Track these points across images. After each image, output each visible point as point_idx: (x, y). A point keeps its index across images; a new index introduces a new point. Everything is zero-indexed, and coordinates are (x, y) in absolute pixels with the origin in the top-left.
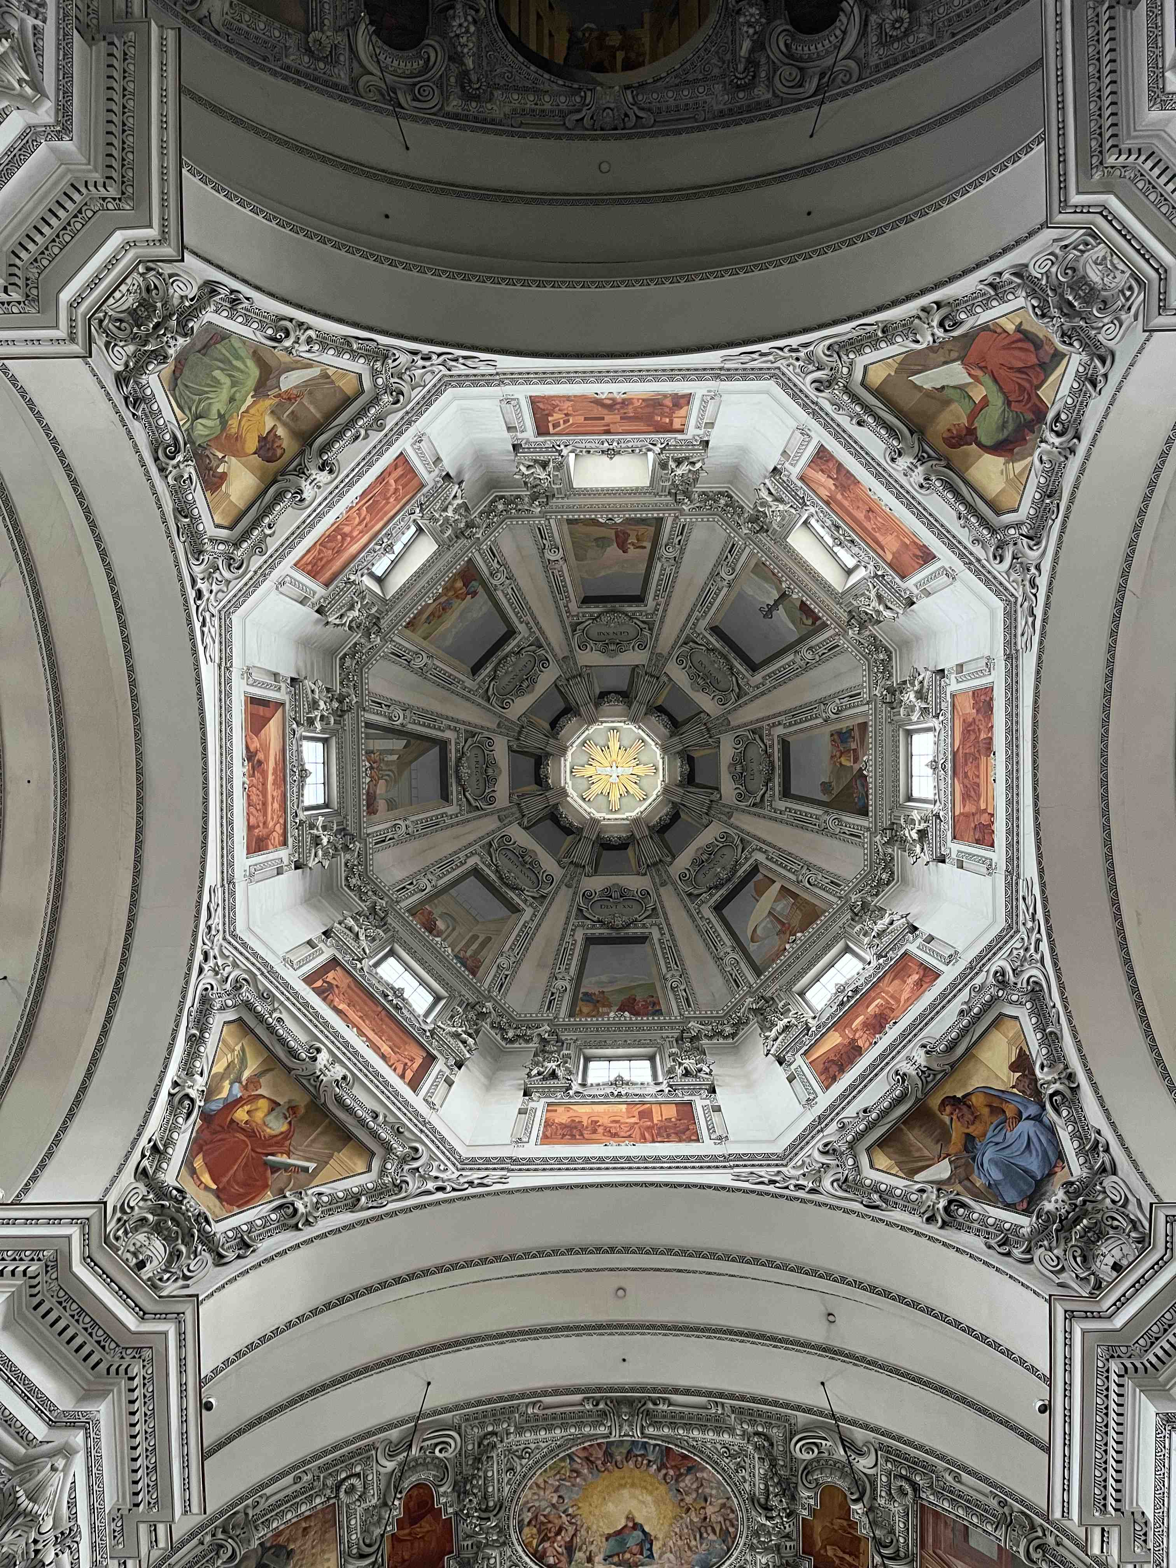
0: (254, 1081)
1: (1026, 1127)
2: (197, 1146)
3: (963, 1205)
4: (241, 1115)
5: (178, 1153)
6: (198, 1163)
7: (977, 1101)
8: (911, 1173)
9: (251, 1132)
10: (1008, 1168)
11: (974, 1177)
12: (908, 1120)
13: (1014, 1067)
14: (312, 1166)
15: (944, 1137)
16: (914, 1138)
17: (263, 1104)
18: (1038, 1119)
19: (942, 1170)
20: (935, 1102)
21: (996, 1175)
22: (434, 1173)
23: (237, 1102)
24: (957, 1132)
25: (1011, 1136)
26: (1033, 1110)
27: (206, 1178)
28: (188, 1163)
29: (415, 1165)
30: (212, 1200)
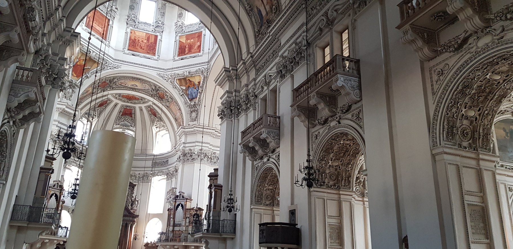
0: (80, 58)
1: (196, 90)
2: (73, 71)
3: (184, 95)
4: (78, 63)
5: (70, 75)
6: (73, 72)
7: (192, 82)
8: (180, 86)
9: (80, 65)
10: (191, 93)
11: (187, 91)
12: (183, 78)
13: (198, 82)
14: (90, 67)
15: (186, 84)
16: (183, 81)
17: (82, 60)
18: (197, 91)
19: (184, 88)
20: (187, 79)
21: (190, 93)
22: (109, 65)
23: (77, 62)
24: (188, 84)
25: (194, 90)
26: (197, 89)
27: (75, 75)
28: (72, 74)
29: (106, 64)
30: (76, 78)
